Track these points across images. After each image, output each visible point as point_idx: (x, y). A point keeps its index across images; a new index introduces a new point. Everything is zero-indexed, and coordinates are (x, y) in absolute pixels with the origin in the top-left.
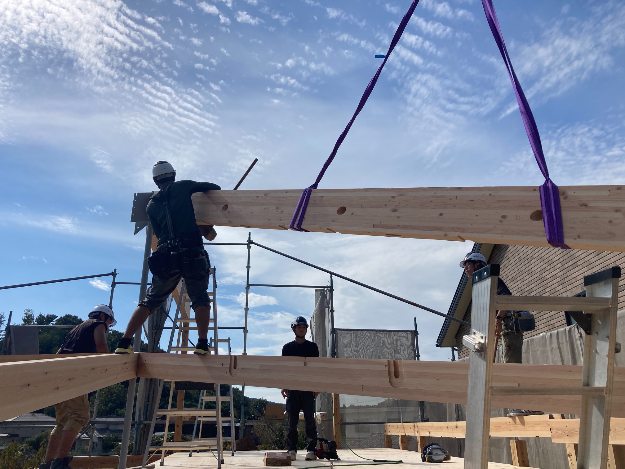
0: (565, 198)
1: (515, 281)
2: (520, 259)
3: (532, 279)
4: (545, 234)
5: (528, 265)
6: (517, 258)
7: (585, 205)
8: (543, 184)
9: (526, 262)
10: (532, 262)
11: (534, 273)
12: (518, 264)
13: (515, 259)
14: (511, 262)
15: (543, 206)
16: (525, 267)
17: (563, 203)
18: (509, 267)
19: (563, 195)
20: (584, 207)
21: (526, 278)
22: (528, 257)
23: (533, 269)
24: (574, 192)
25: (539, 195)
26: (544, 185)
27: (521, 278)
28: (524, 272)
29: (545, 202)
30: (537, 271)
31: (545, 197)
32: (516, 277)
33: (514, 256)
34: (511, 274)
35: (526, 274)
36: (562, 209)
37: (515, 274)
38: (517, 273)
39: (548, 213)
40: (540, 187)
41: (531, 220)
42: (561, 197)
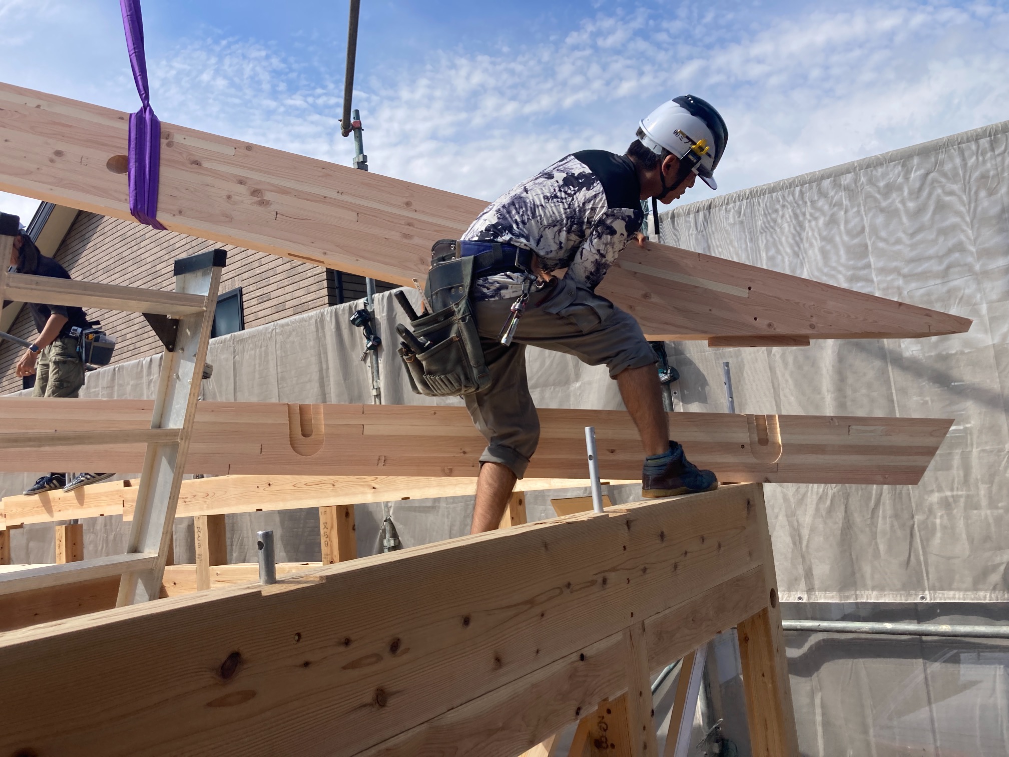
0: (169, 145)
1: (112, 272)
2: (124, 238)
3: (138, 272)
4: (128, 198)
5: (135, 248)
6: (119, 235)
7: (197, 163)
8: (136, 112)
9: (133, 243)
10: (142, 244)
11: (143, 262)
12: (119, 245)
13: (115, 235)
14: (107, 240)
15: (131, 150)
16: (130, 251)
17: (165, 152)
18: (104, 248)
19: (167, 139)
20: (195, 166)
21: (130, 269)
22: (138, 235)
23: (143, 257)
24: (185, 139)
25: (128, 129)
26: (139, 114)
27: (121, 269)
28: (127, 260)
29: (136, 143)
30: (149, 260)
31: (136, 135)
32: (113, 266)
33: (115, 230)
34: (105, 260)
35: (130, 263)
36: (162, 162)
37: (112, 261)
38: (116, 259)
39: (137, 163)
40: (131, 115)
41: (107, 170)
42: (164, 142)
